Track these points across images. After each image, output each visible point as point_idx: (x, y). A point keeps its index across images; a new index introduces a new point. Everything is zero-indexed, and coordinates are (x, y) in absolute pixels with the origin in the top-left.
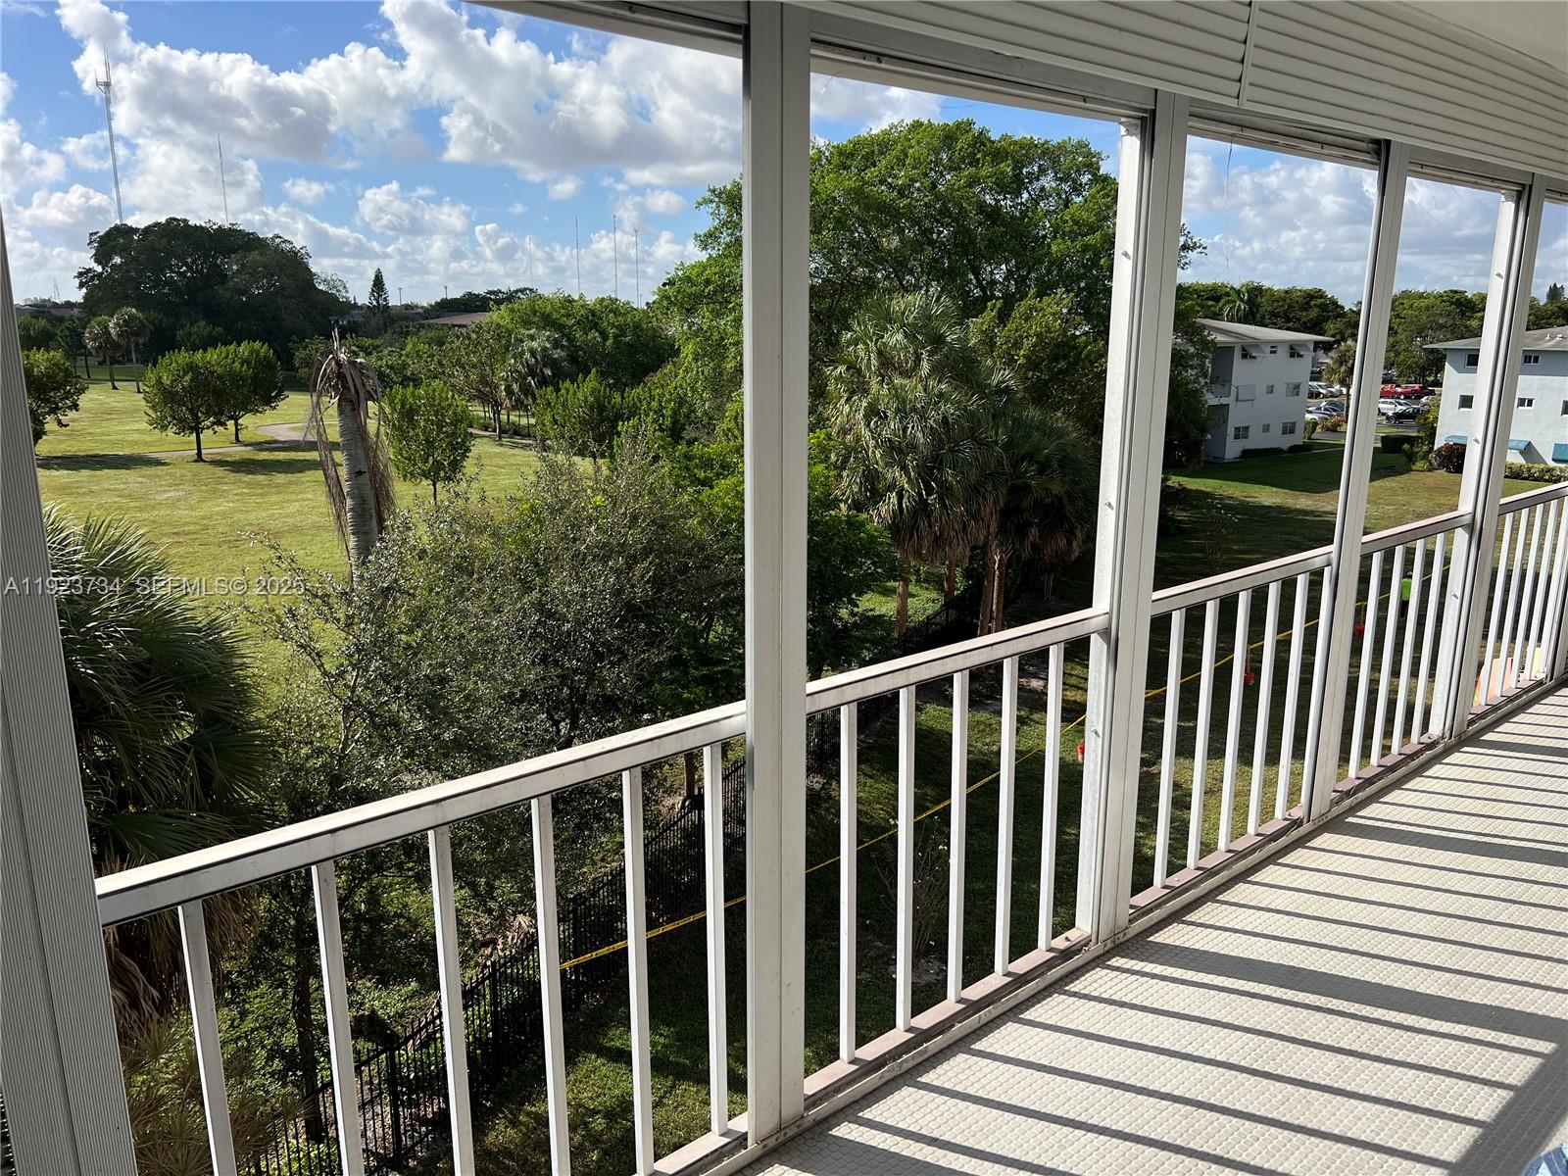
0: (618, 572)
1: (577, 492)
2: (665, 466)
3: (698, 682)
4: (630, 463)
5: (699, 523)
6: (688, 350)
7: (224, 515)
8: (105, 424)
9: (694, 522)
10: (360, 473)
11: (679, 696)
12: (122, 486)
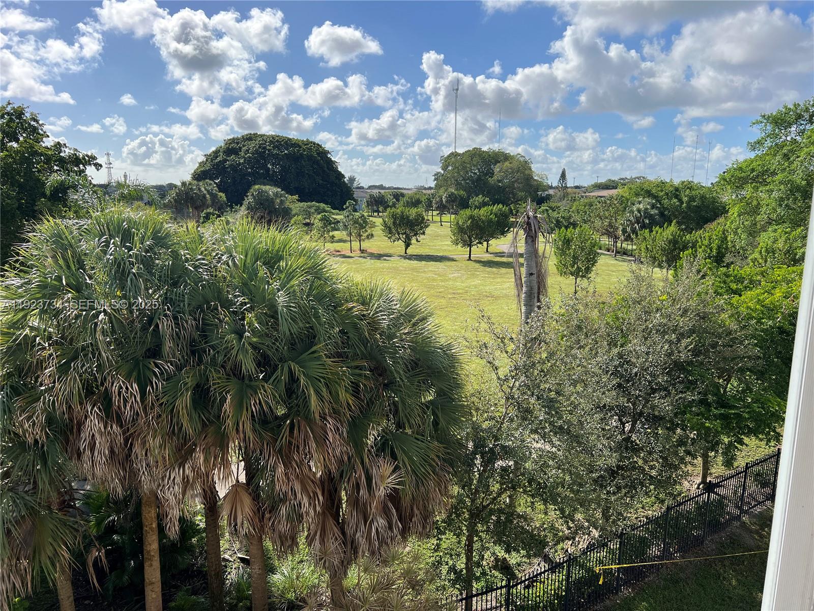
0: (670, 342)
1: (652, 292)
2: (709, 281)
3: (716, 417)
4: (687, 277)
5: (729, 317)
6: (734, 212)
7: (476, 286)
8: (435, 241)
9: (724, 316)
10: (531, 274)
11: (703, 424)
12: (437, 270)
